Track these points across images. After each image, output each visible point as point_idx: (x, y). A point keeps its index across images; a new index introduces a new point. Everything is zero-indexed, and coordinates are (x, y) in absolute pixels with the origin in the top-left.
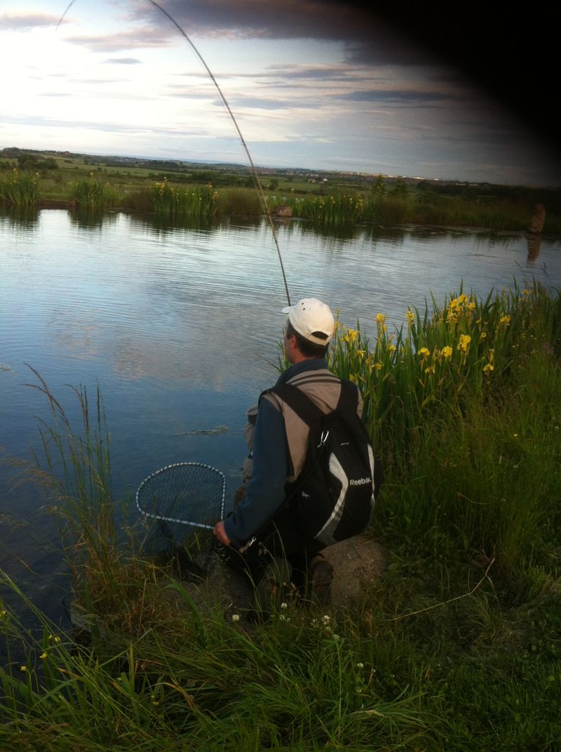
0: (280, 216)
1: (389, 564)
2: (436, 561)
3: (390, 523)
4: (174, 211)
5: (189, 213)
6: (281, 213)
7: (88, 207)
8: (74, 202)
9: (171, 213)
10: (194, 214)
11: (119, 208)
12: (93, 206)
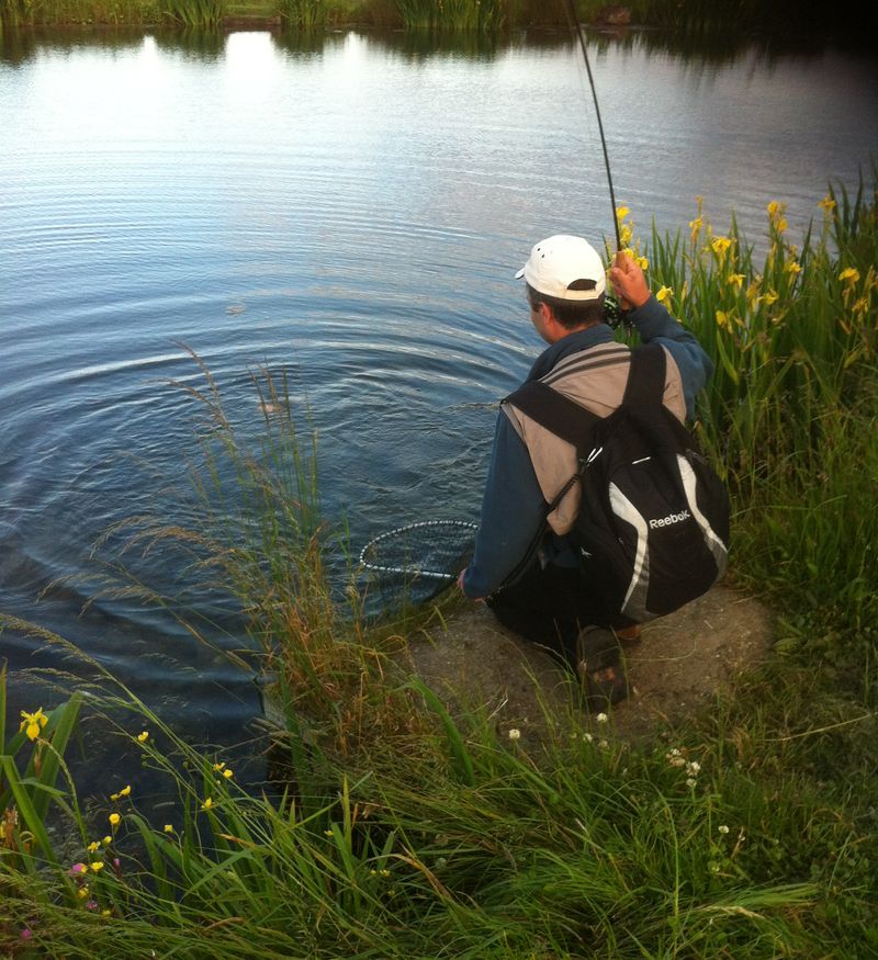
0: (610, 24)
1: (777, 640)
2: (858, 636)
3: (782, 571)
4: (435, 24)
5: (460, 27)
6: (612, 18)
7: (301, 26)
8: (279, 18)
9: (431, 28)
10: (468, 28)
11: (350, 24)
12: (308, 23)
